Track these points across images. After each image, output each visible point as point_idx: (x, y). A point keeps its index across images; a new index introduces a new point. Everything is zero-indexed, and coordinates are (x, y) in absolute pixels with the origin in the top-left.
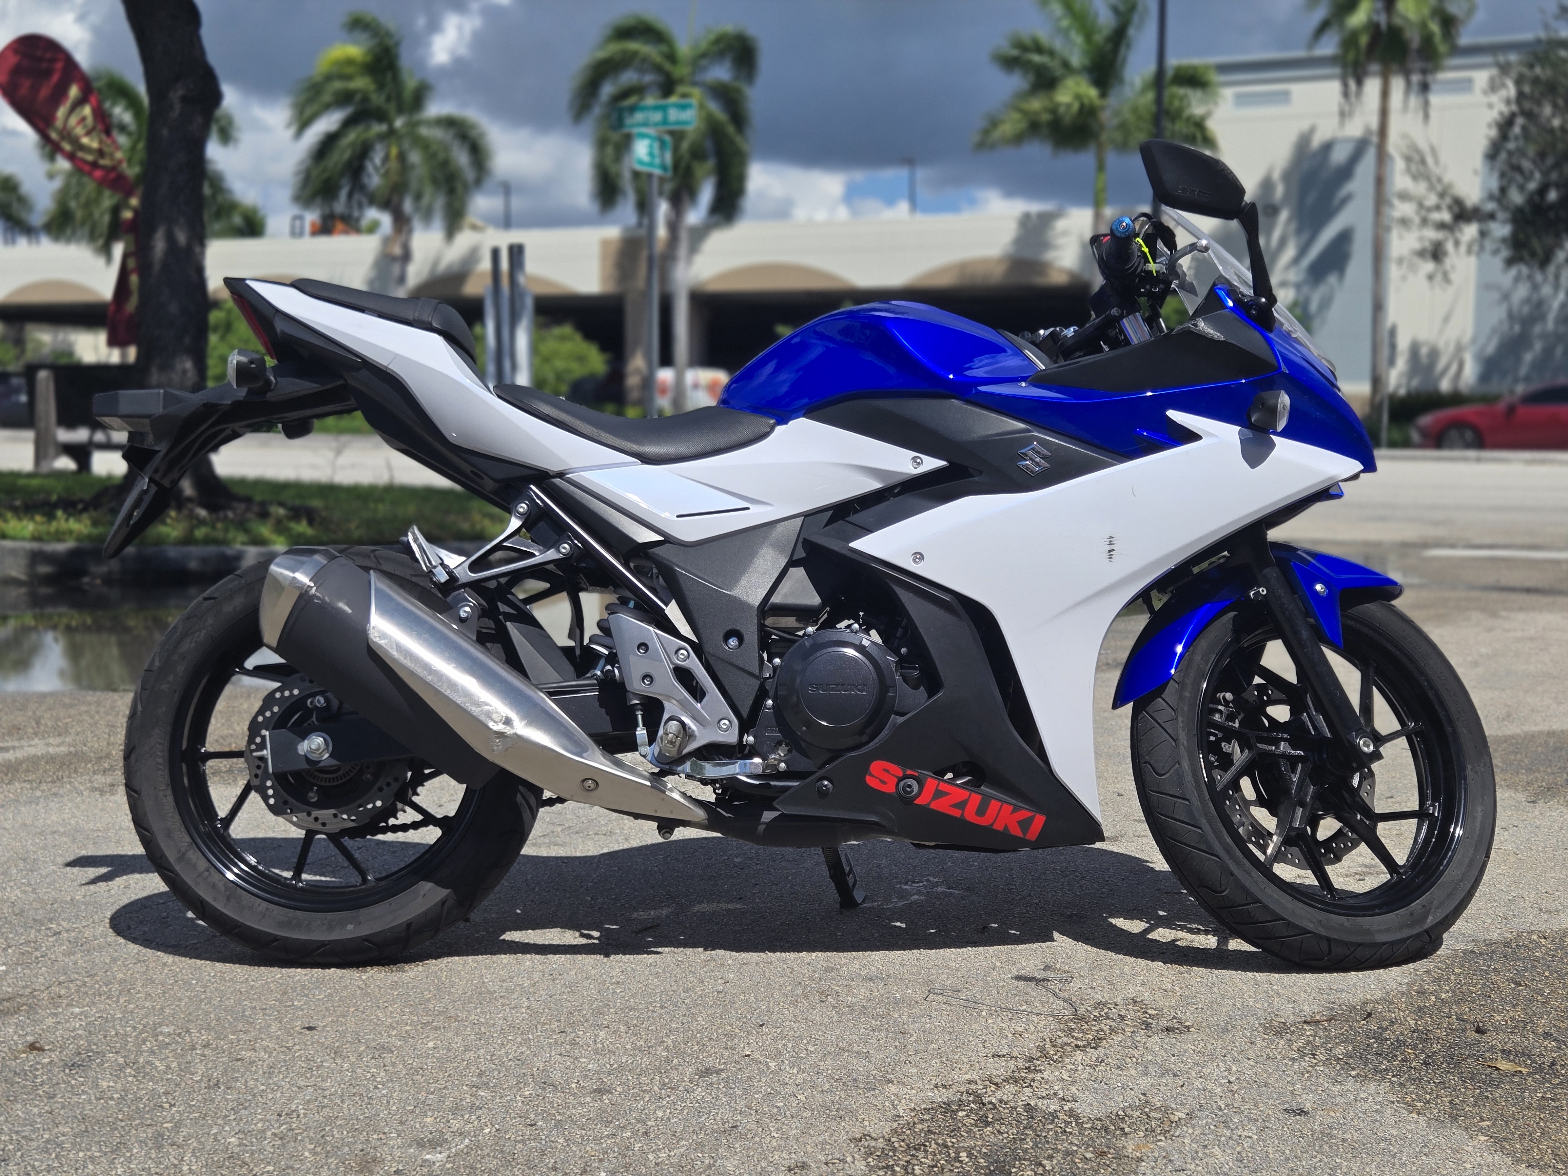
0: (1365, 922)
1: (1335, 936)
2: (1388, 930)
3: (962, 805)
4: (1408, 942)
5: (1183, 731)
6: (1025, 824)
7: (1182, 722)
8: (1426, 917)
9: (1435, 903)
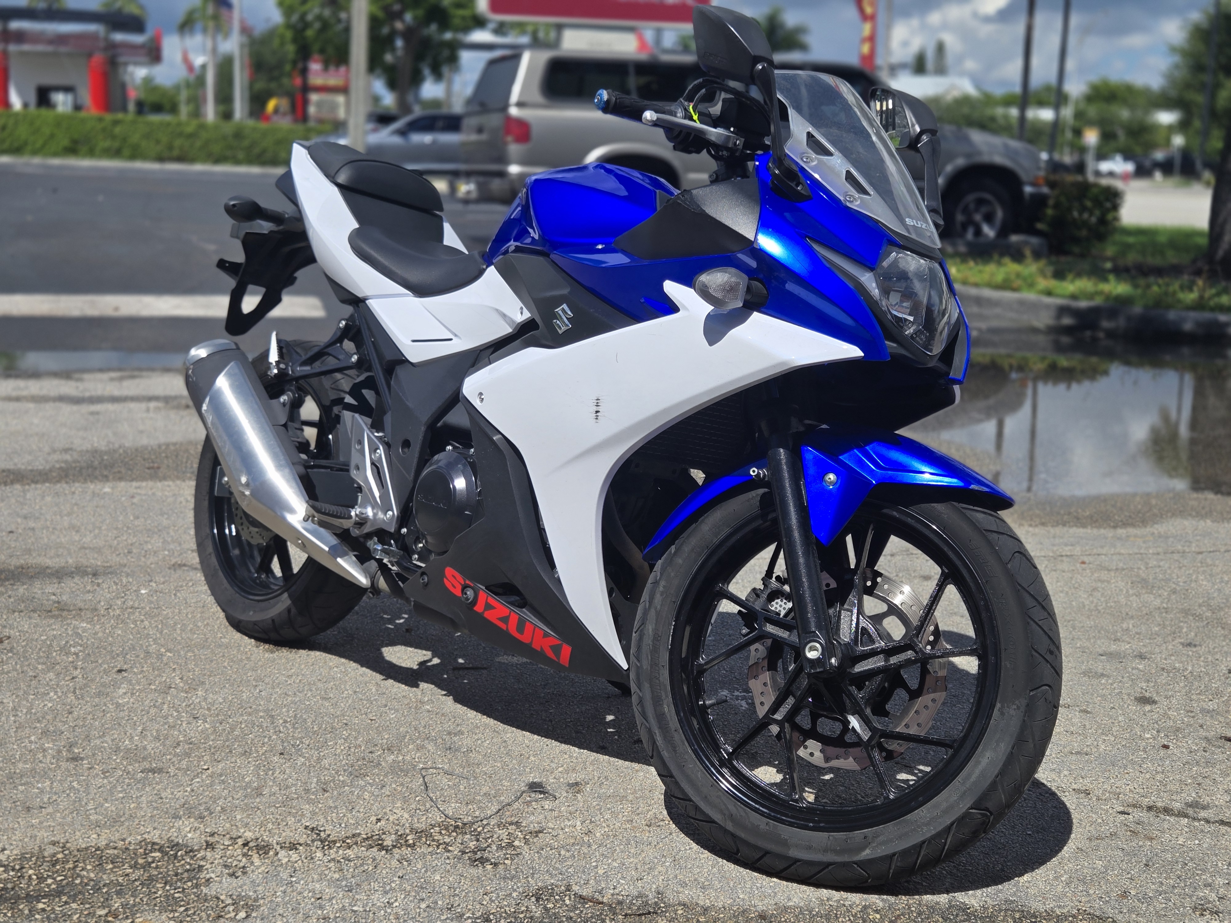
0: (787, 832)
1: (742, 835)
2: (809, 848)
3: (505, 620)
4: (830, 868)
5: (661, 595)
6: (556, 649)
7: (664, 587)
8: (863, 849)
9: (881, 838)
